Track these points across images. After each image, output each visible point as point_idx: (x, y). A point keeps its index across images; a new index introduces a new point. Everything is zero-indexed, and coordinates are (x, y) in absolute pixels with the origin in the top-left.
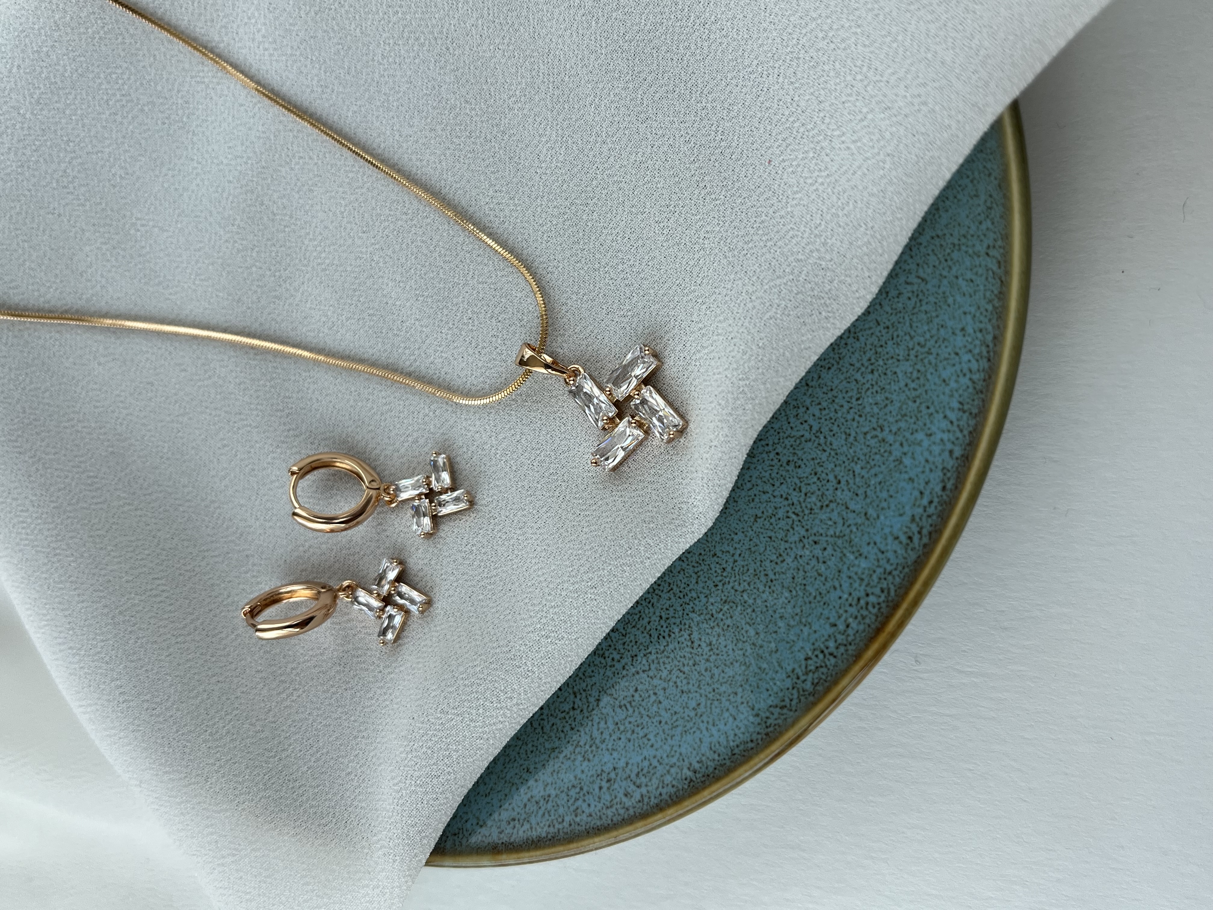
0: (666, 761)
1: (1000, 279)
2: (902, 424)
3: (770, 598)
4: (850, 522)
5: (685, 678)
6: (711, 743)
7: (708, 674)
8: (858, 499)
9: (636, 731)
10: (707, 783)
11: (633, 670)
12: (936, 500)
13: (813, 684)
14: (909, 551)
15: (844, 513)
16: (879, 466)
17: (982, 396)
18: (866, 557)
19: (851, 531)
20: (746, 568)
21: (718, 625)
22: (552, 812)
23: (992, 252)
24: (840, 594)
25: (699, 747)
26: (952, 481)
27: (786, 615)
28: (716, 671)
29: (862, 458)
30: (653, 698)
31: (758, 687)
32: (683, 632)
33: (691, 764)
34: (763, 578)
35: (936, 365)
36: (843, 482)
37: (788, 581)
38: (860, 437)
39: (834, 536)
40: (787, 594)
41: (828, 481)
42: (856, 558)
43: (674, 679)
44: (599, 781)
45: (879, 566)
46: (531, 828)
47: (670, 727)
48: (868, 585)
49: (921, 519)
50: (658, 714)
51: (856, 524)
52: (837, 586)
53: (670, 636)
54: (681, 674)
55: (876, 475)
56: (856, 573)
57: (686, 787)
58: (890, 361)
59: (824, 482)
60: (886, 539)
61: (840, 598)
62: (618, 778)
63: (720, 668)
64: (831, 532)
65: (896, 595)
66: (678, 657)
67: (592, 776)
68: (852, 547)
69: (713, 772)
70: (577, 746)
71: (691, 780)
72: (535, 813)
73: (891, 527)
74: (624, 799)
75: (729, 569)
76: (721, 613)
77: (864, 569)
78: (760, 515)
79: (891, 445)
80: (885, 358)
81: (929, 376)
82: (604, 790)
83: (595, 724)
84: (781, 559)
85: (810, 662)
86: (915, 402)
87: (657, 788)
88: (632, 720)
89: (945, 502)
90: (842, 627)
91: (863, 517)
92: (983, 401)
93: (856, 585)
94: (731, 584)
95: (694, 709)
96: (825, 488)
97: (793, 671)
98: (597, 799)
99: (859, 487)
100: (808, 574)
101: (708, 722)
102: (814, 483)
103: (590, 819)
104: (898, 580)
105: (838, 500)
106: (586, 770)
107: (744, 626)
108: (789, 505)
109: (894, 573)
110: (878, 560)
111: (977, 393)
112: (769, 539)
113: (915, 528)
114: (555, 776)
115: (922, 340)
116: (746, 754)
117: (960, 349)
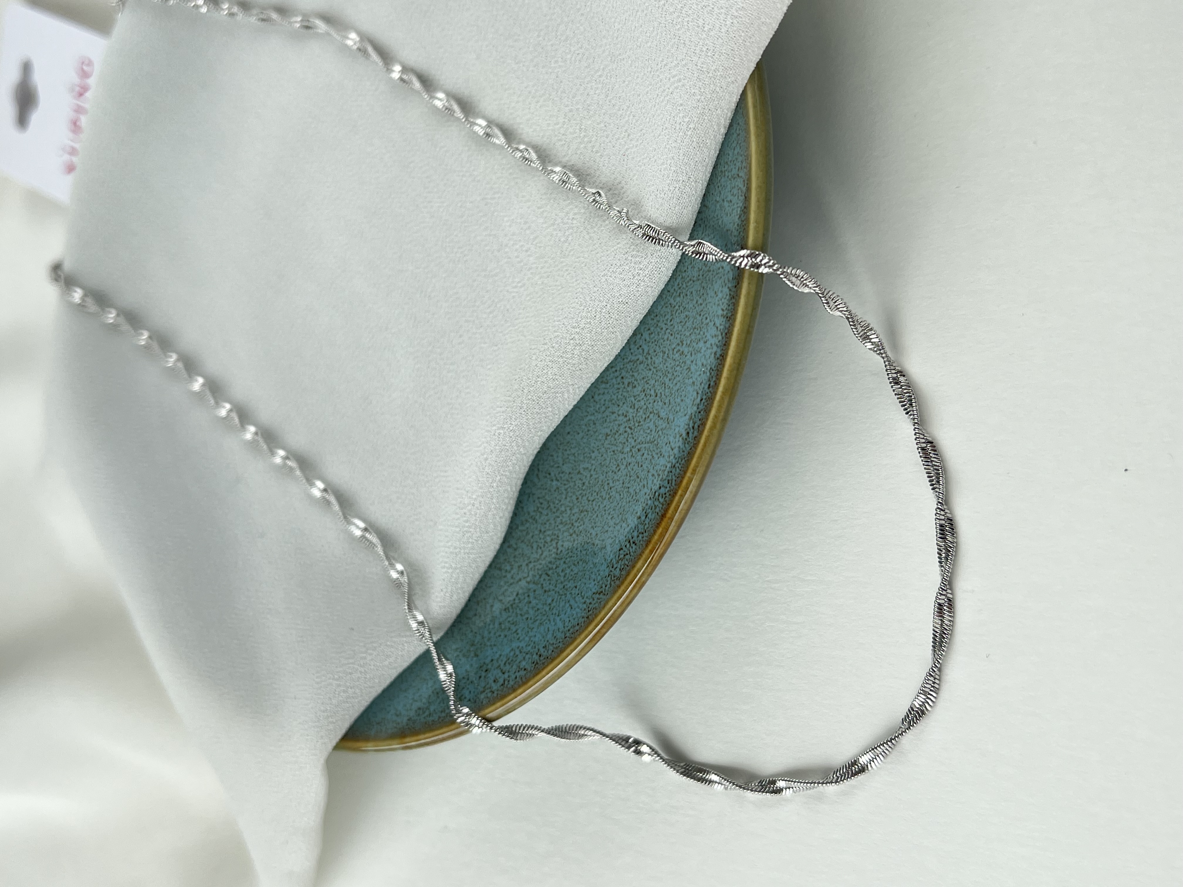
0: (524, 650)
3: (608, 503)
5: (549, 580)
6: (554, 631)
9: (511, 628)
10: (546, 664)
11: (517, 579)
13: (620, 570)
16: (679, 376)
17: (734, 301)
20: (597, 481)
23: (741, 173)
24: (646, 490)
25: (546, 635)
27: (615, 516)
28: (568, 571)
29: (670, 371)
31: (589, 579)
36: (659, 395)
37: (620, 486)
38: (671, 353)
39: (649, 442)
40: (618, 497)
41: (650, 396)
42: (658, 458)
45: (669, 462)
47: (532, 621)
48: (661, 479)
50: (527, 612)
52: (646, 484)
53: (544, 546)
55: (676, 384)
56: (657, 471)
59: (648, 397)
60: (675, 438)
62: (493, 668)
63: (571, 568)
65: (676, 485)
67: (477, 668)
69: (551, 655)
78: (609, 433)
81: (709, 291)
84: (618, 468)
85: (622, 552)
86: (700, 315)
91: (667, 422)
93: (655, 481)
96: (648, 402)
104: (678, 472)
105: (655, 411)
107: (590, 530)
108: (627, 421)
109: (677, 465)
110: (669, 457)
113: (691, 424)
116: (573, 636)
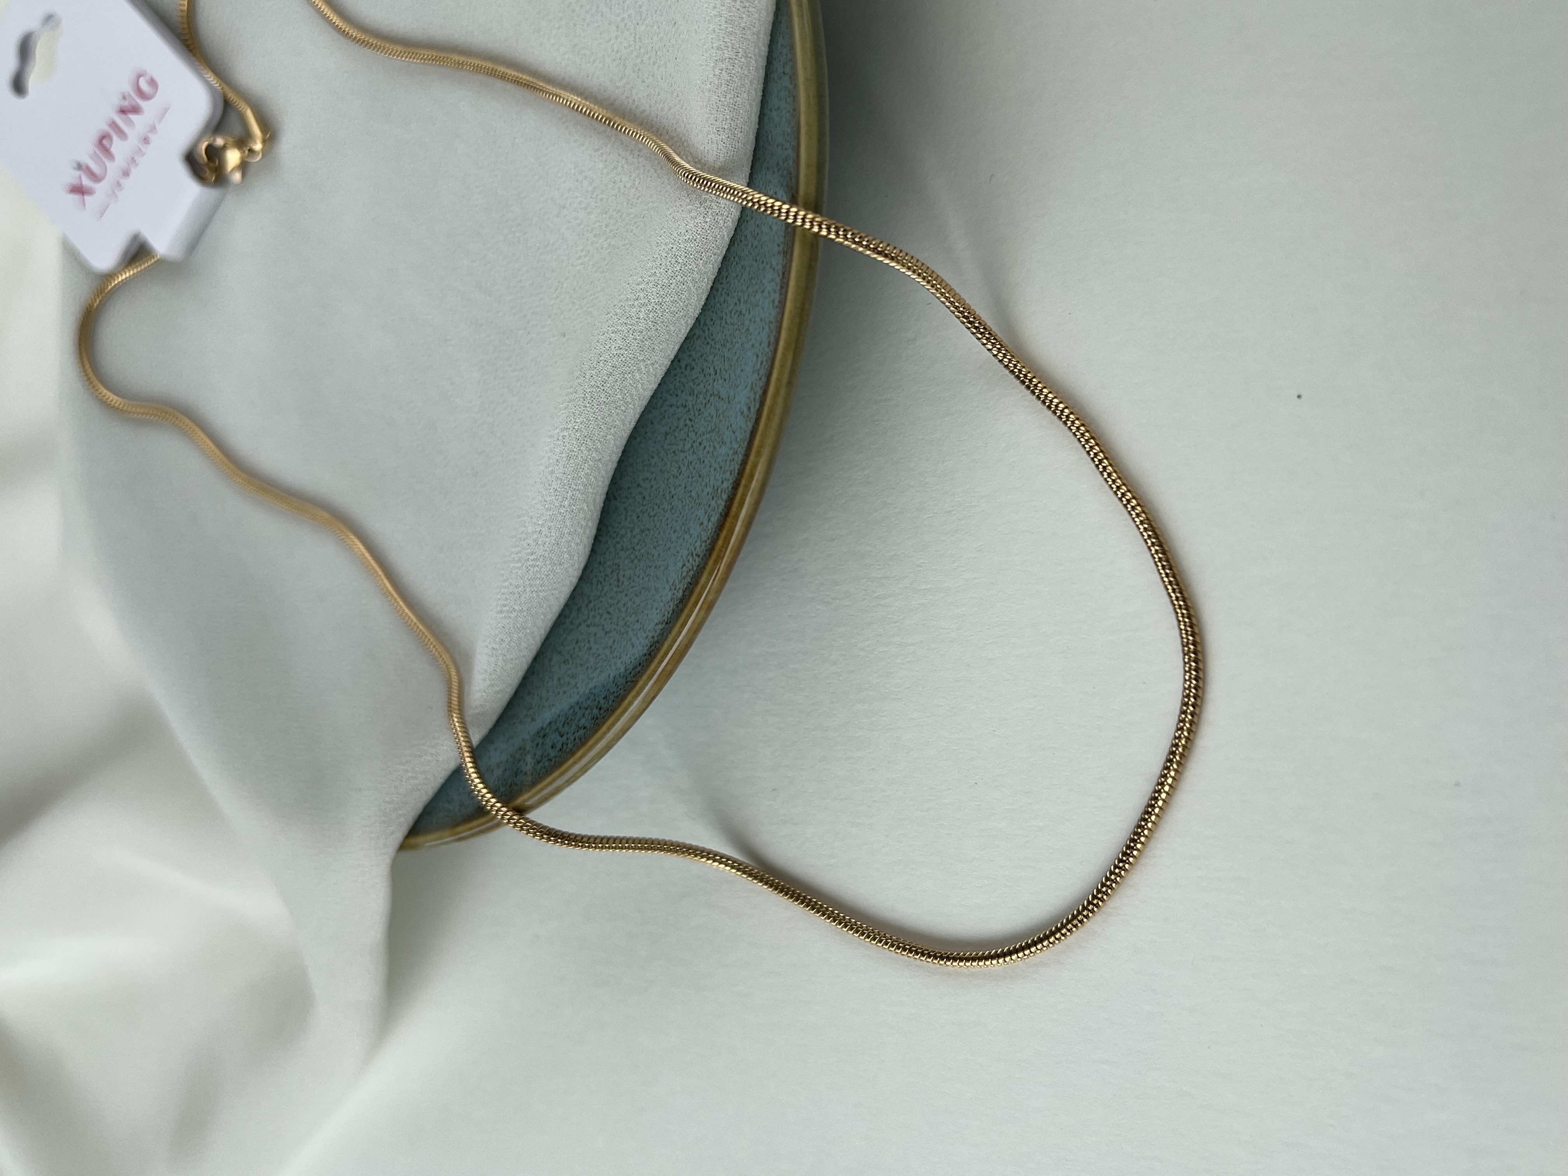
2: (750, 289)
4: (720, 411)
7: (624, 609)
8: (725, 384)
12: (765, 359)
13: (683, 591)
14: (748, 423)
21: (636, 557)
32: (613, 574)
33: (599, 702)
54: (609, 616)
66: (608, 599)
68: (719, 436)
71: (597, 718)
75: (647, 497)
76: (639, 544)
79: (744, 315)
82: (540, 745)
83: (545, 683)
87: (574, 733)
91: (727, 402)
93: (718, 476)
94: (648, 512)
95: (611, 647)
100: (694, 479)
101: (617, 657)
102: (702, 381)
112: (673, 454)
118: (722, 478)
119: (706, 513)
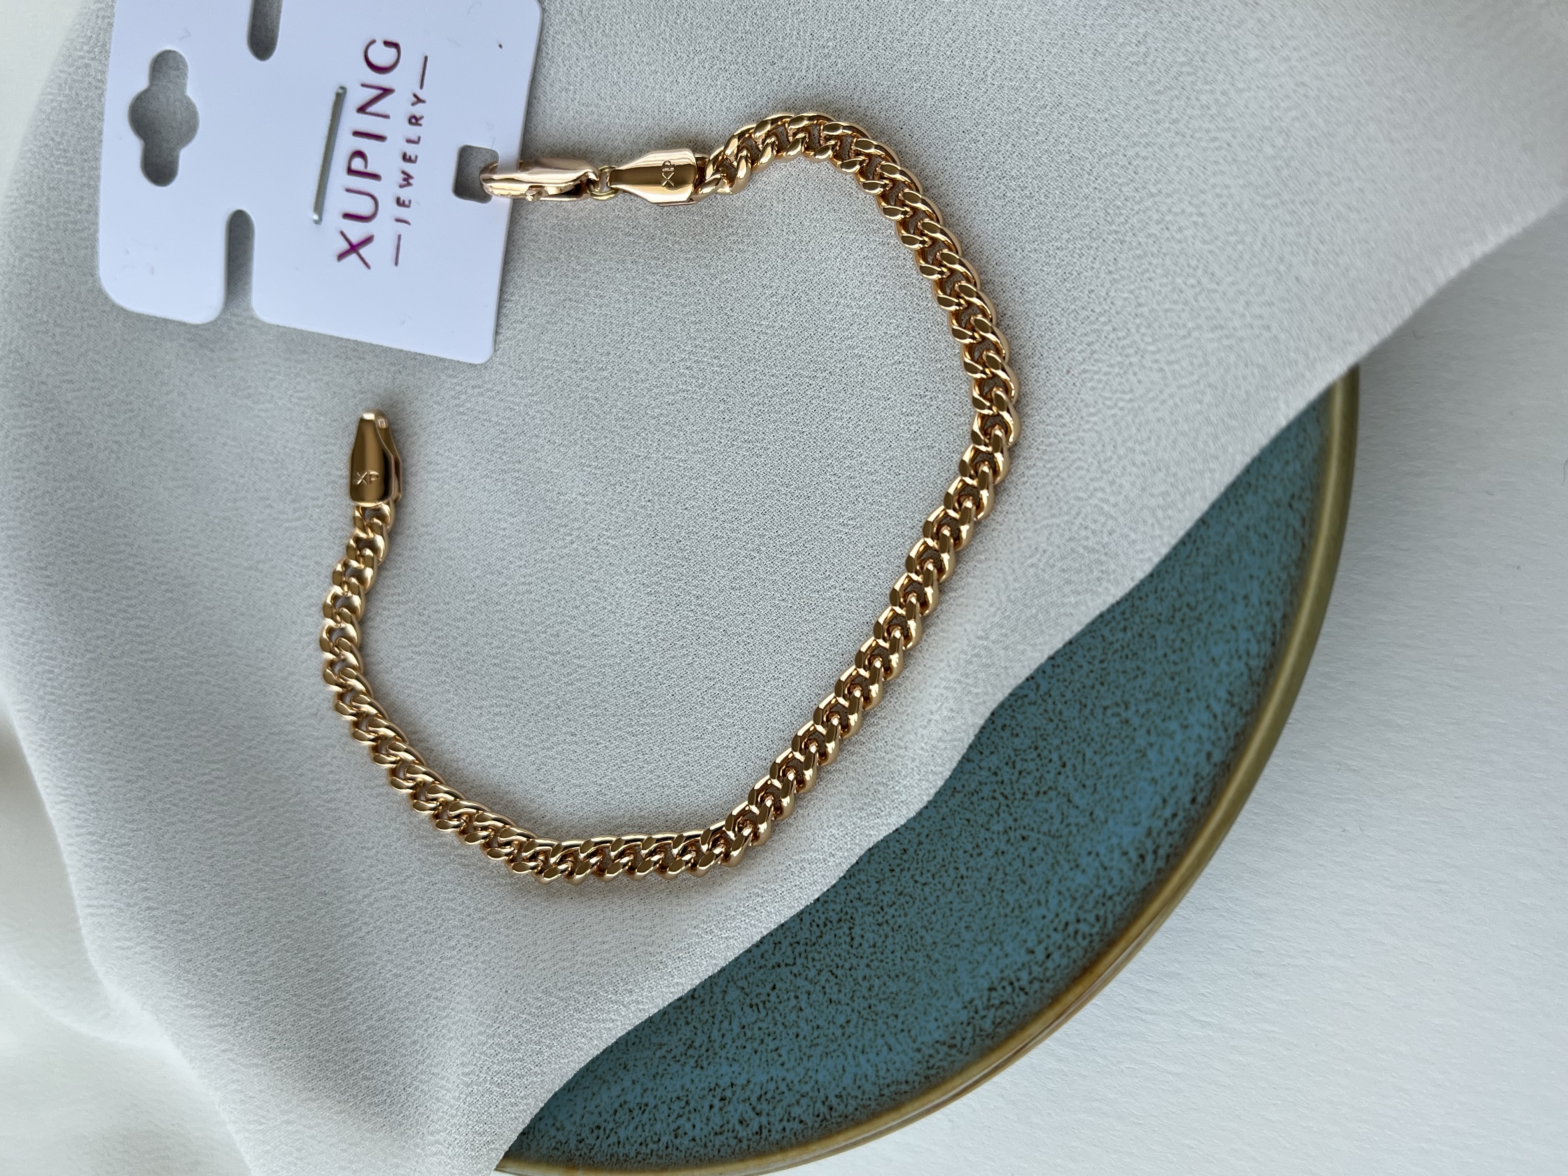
0: (797, 1087)
1: (1302, 540)
2: (1153, 706)
3: (958, 900)
4: (1071, 820)
5: (837, 984)
6: (856, 1075)
7: (865, 984)
8: (1084, 792)
9: (765, 1041)
10: (844, 1126)
11: (773, 961)
12: (1181, 814)
13: (993, 1023)
14: (1139, 874)
15: (1065, 807)
16: (1117, 754)
18: (1083, 871)
19: (1070, 833)
20: (932, 854)
21: (887, 922)
22: (647, 1127)
23: (1296, 504)
24: (1045, 912)
25: (841, 1077)
26: (1205, 793)
27: (975, 927)
28: (877, 983)
29: (1097, 739)
30: (793, 1002)
31: (925, 1013)
32: (842, 924)
33: (827, 1098)
34: (952, 872)
35: (1206, 637)
36: (1069, 766)
37: (982, 881)
38: (1099, 711)
39: (1048, 834)
40: (979, 899)
41: (1050, 761)
42: (1071, 869)
43: (823, 983)
44: (710, 1097)
45: (1097, 886)
46: (619, 1143)
47: (809, 1043)
48: (1080, 908)
49: (1159, 834)
50: (796, 1024)
51: (1077, 825)
52: (1043, 901)
53: (825, 925)
54: (832, 978)
55: (1111, 765)
56: (1068, 890)
57: (817, 1125)
58: (1148, 621)
59: (1046, 761)
60: (1112, 852)
61: (1044, 917)
62: (735, 1098)
63: (882, 980)
64: (1045, 828)
65: (1114, 928)
66: (832, 954)
67: (703, 1089)
68: (1069, 853)
69: (853, 1114)
70: (690, 1046)
71: (825, 1119)
72: (626, 1124)
73: (1121, 837)
74: (738, 1127)
75: (911, 851)
76: (894, 907)
77: (1080, 885)
78: (959, 788)
79: (1135, 729)
80: (1143, 614)
81: (1195, 649)
82: (716, 1109)
83: (717, 1021)
84: (977, 851)
85: (994, 994)
86: (1173, 679)
87: (781, 1120)
88: (763, 1025)
89: (1193, 819)
90: (1040, 955)
91: (1088, 818)
92: (1259, 696)
93: (1066, 905)
94: (911, 872)
95: (842, 1026)
96: (1046, 769)
97: (971, 1002)
98: (705, 1121)
99: (1088, 777)
100: (1008, 878)
101: (856, 1047)
102: (1033, 760)
103: (692, 1144)
104: (1119, 909)
105: (1060, 789)
106: (696, 1081)
107: (920, 930)
109: (1117, 899)
110: (1098, 879)
111: (1253, 684)
112: (966, 823)
113: (1150, 846)
114: (658, 1081)
115: (1192, 601)
116: (897, 1097)
117: (1239, 622)
118: (1077, 914)
119: (1040, 942)
